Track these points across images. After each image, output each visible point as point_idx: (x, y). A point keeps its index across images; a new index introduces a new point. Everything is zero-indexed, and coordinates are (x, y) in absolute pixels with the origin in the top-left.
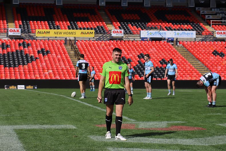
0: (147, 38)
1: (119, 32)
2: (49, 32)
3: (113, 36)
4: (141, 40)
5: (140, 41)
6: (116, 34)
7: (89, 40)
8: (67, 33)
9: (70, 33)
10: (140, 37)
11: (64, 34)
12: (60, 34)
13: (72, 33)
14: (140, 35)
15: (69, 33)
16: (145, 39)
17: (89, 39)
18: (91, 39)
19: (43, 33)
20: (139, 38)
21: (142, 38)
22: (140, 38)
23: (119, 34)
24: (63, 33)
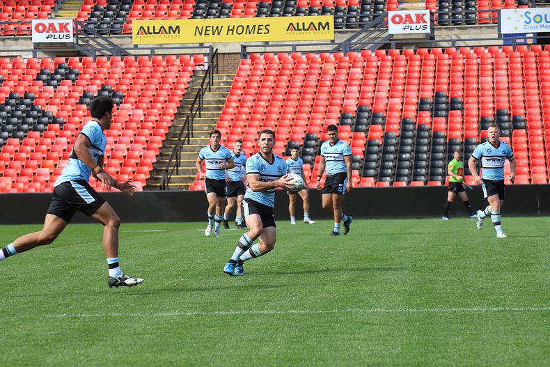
0: (524, 34)
1: (414, 18)
3: (392, 35)
4: (502, 42)
5: (500, 46)
6: (402, 26)
14: (500, 27)
16: (518, 41)
20: (496, 36)
21: (505, 35)
22: (500, 35)
23: (414, 26)
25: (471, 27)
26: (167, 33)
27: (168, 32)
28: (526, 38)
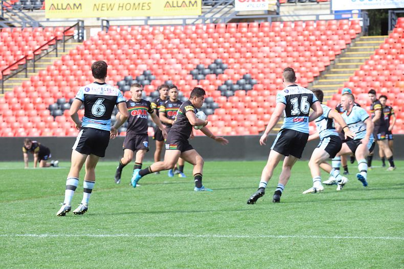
0: (350, 11)
2: (80, 4)
4: (332, 17)
7: (185, 25)
8: (129, 5)
9: (137, 4)
10: (331, 8)
11: (121, 8)
12: (108, 10)
13: (141, 5)
14: (331, 4)
15: (132, 5)
16: (344, 16)
17: (185, 20)
18: (188, 22)
19: (64, 7)
20: (328, 12)
21: (336, 12)
22: (331, 12)
24: (116, 7)
26: (71, 9)
27: (73, 8)
28: (352, 14)
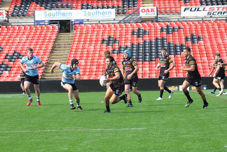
25: (24, 18)
